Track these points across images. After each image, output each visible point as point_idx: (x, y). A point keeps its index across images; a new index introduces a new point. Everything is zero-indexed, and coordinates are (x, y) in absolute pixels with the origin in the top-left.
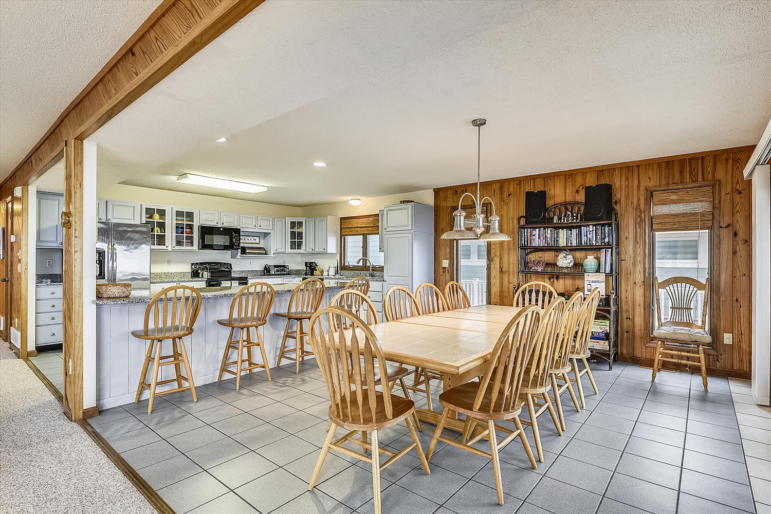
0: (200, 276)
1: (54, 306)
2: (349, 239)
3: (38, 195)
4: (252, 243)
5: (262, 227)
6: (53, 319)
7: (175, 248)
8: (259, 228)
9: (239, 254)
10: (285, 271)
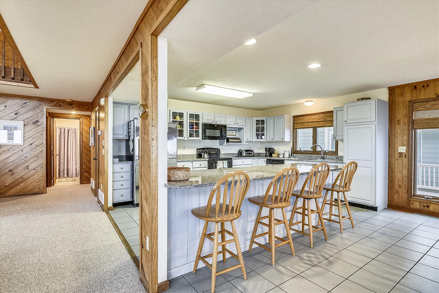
0: (203, 157)
1: (122, 177)
2: (299, 131)
3: (114, 104)
4: (231, 135)
5: (239, 124)
6: (122, 185)
7: (189, 139)
8: (237, 124)
9: (225, 142)
10: (251, 154)
